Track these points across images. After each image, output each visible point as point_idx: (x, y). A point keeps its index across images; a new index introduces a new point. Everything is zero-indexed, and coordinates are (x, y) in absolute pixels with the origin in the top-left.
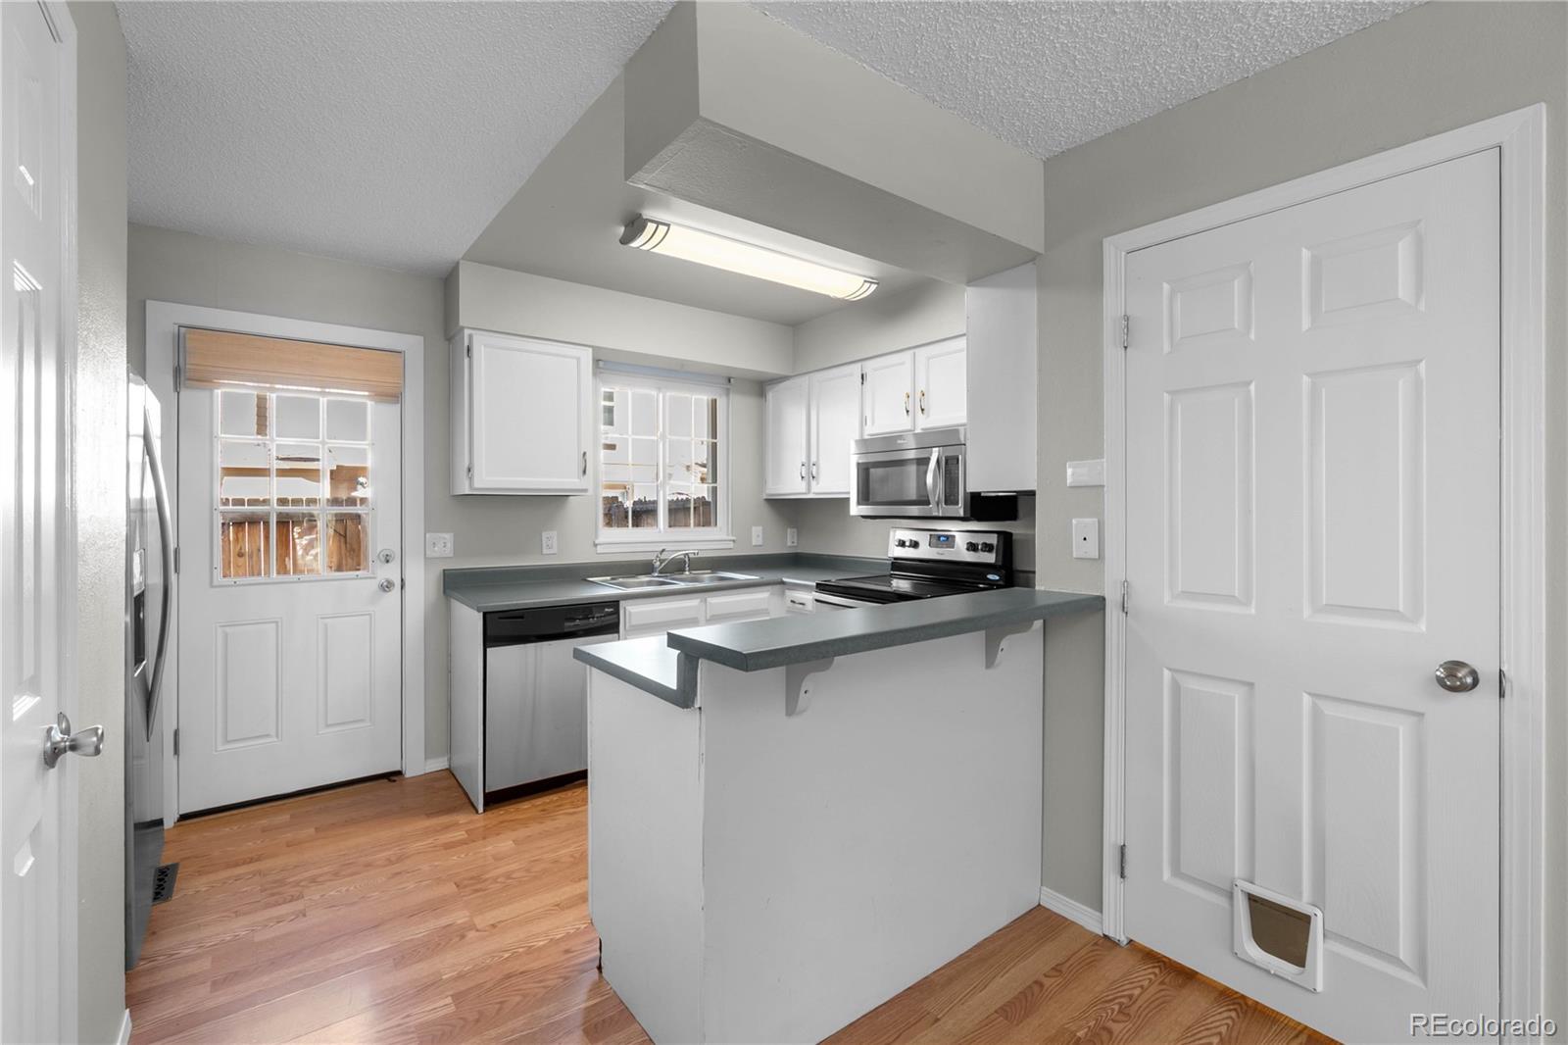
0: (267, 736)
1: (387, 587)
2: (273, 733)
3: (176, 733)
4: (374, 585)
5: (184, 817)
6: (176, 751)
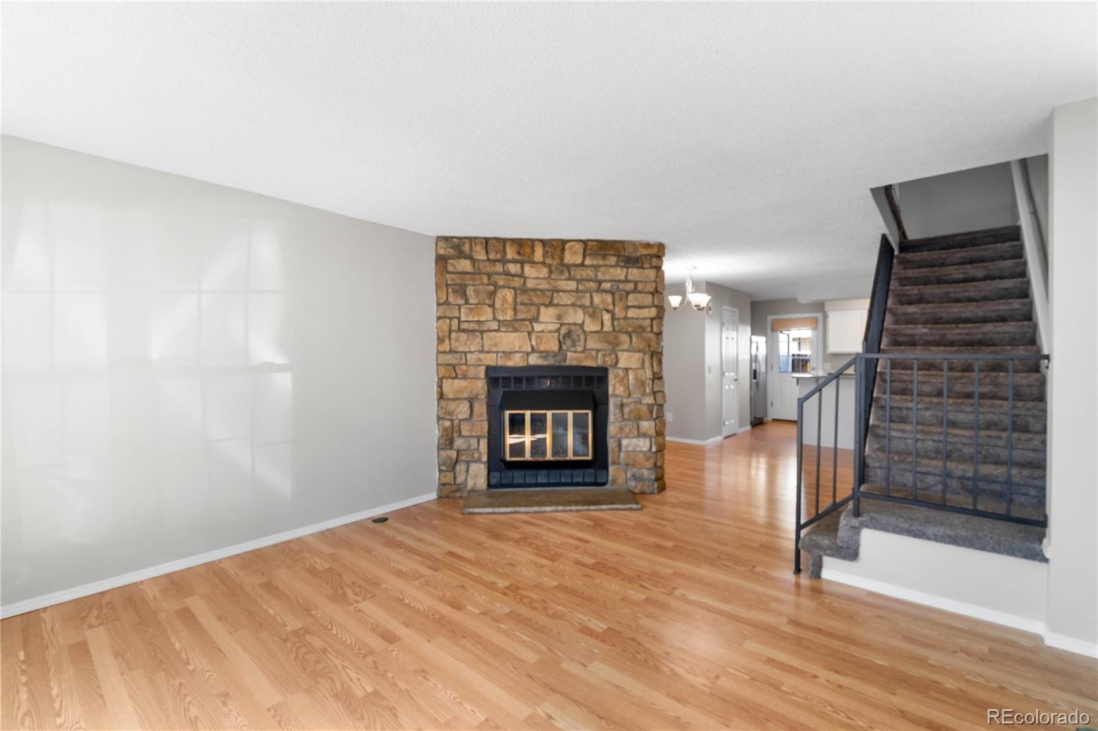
3: (772, 402)
5: (772, 418)
6: (771, 405)
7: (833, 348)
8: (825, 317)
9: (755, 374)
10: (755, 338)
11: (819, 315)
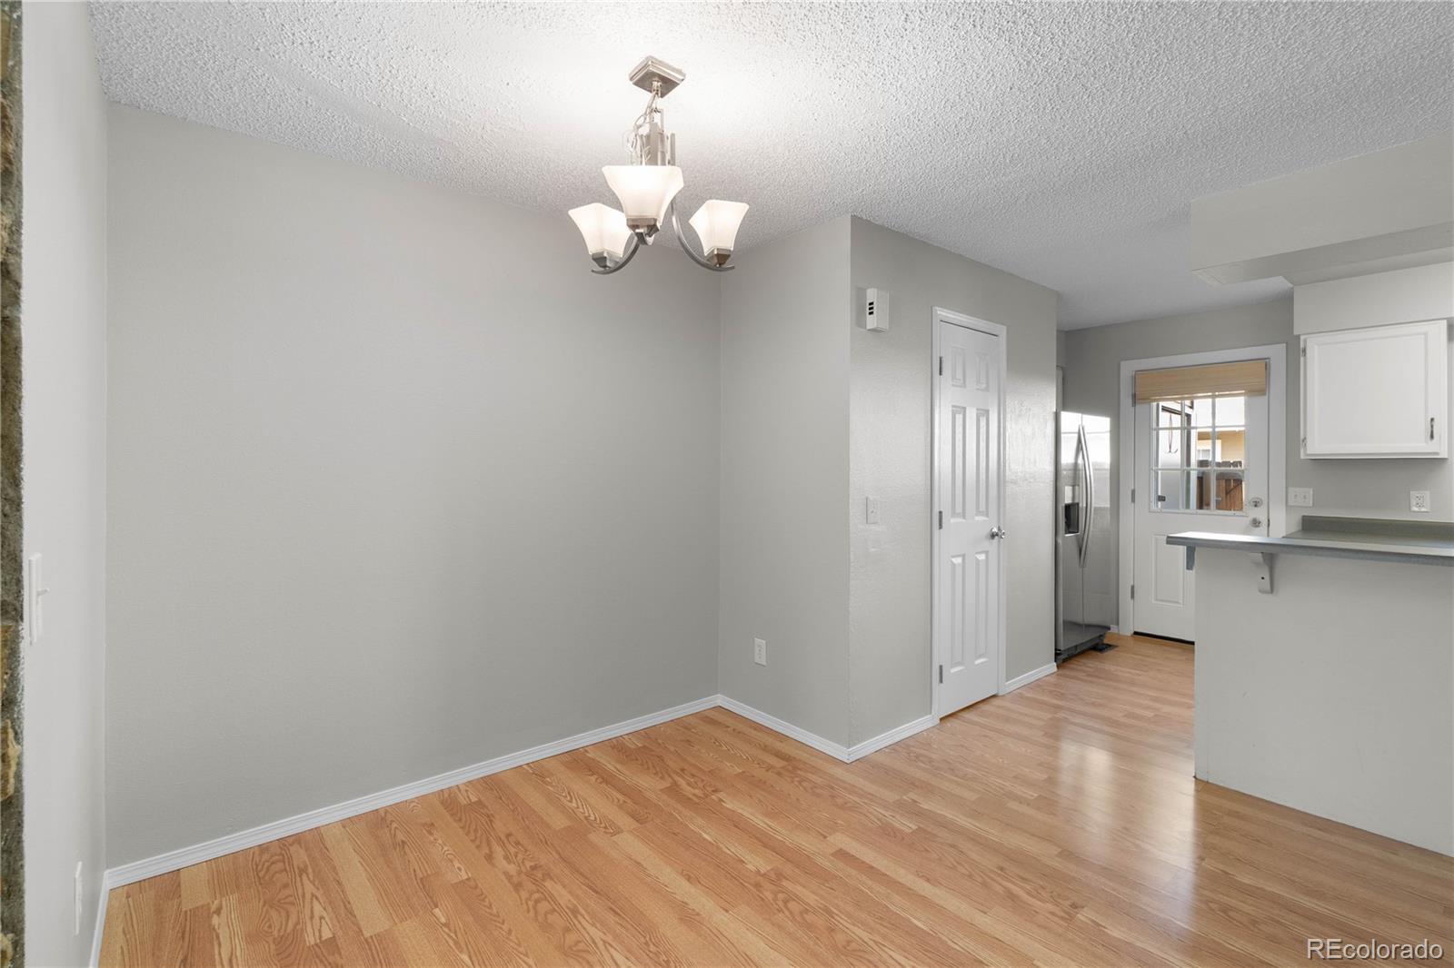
0: (1177, 603)
1: (1255, 523)
2: (1181, 601)
3: (1133, 587)
4: (1246, 521)
5: (1136, 633)
6: (1133, 597)
7: (1320, 442)
8: (1295, 353)
9: (1070, 517)
10: (1070, 420)
11: (1276, 353)
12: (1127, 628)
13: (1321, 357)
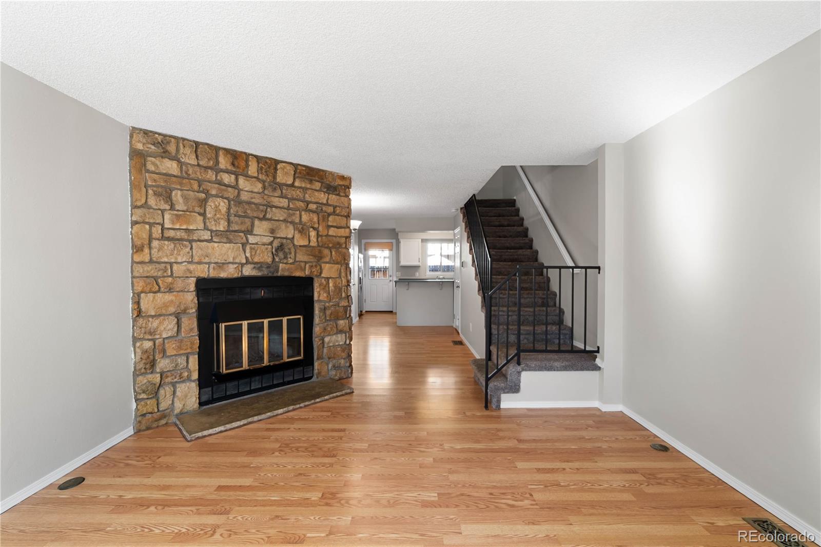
0: (374, 302)
1: (391, 281)
4: (389, 280)
5: (366, 311)
7: (403, 263)
8: (398, 242)
11: (394, 241)
12: (364, 311)
13: (403, 243)
